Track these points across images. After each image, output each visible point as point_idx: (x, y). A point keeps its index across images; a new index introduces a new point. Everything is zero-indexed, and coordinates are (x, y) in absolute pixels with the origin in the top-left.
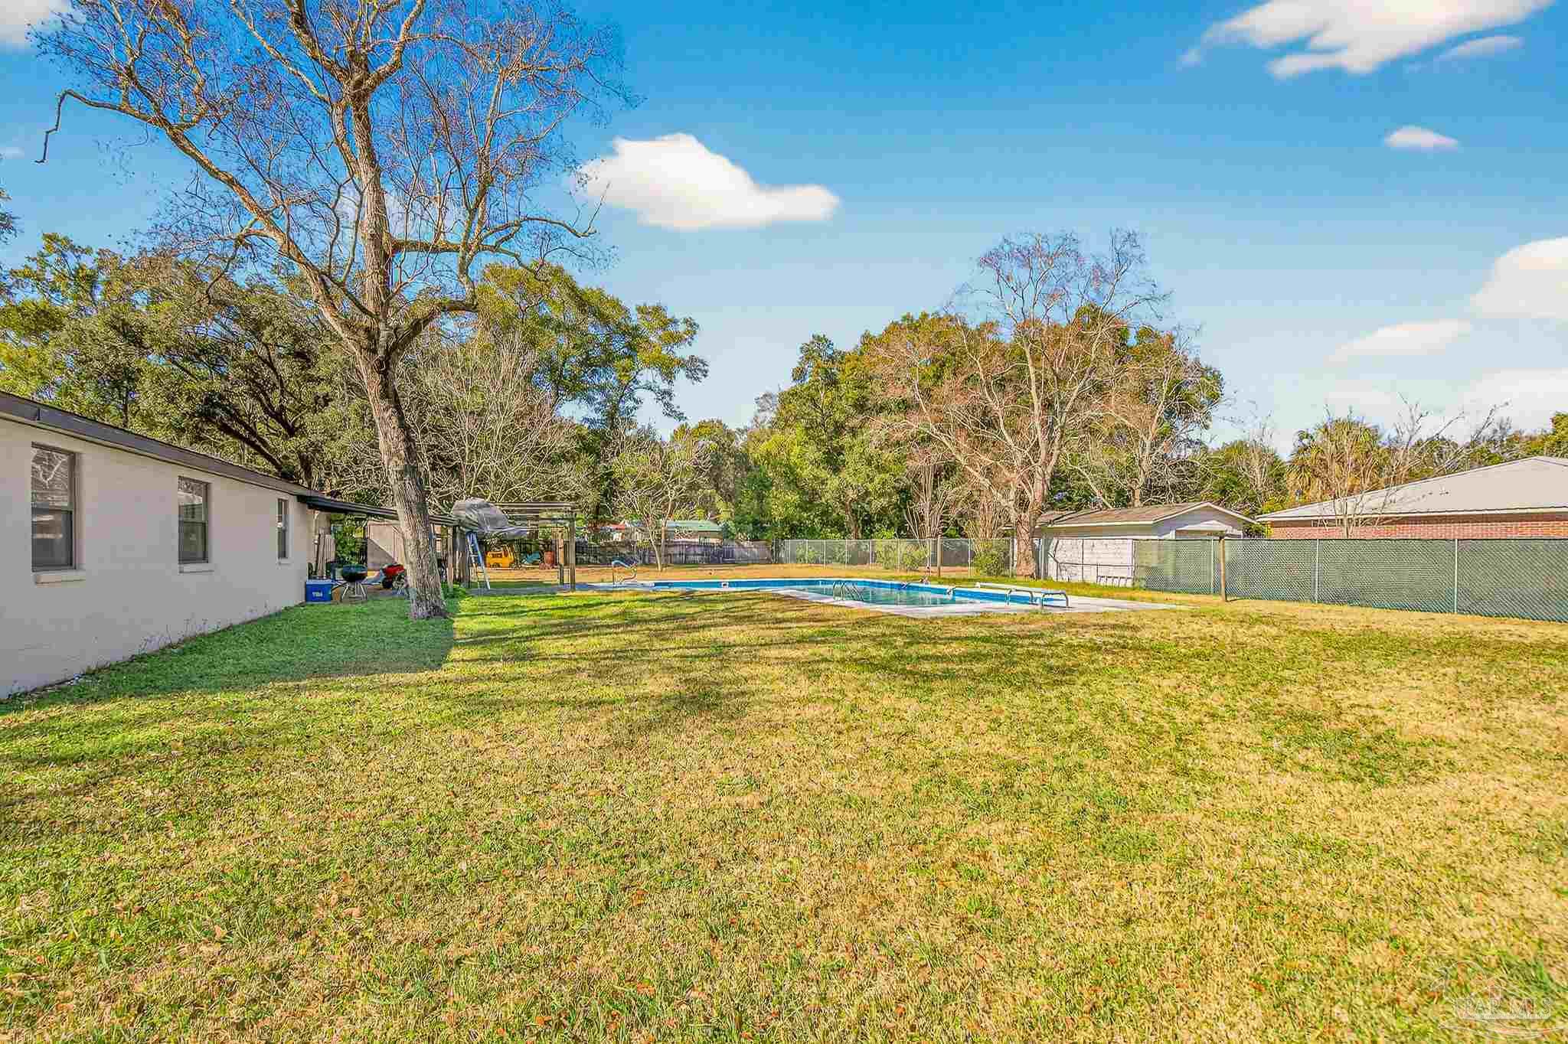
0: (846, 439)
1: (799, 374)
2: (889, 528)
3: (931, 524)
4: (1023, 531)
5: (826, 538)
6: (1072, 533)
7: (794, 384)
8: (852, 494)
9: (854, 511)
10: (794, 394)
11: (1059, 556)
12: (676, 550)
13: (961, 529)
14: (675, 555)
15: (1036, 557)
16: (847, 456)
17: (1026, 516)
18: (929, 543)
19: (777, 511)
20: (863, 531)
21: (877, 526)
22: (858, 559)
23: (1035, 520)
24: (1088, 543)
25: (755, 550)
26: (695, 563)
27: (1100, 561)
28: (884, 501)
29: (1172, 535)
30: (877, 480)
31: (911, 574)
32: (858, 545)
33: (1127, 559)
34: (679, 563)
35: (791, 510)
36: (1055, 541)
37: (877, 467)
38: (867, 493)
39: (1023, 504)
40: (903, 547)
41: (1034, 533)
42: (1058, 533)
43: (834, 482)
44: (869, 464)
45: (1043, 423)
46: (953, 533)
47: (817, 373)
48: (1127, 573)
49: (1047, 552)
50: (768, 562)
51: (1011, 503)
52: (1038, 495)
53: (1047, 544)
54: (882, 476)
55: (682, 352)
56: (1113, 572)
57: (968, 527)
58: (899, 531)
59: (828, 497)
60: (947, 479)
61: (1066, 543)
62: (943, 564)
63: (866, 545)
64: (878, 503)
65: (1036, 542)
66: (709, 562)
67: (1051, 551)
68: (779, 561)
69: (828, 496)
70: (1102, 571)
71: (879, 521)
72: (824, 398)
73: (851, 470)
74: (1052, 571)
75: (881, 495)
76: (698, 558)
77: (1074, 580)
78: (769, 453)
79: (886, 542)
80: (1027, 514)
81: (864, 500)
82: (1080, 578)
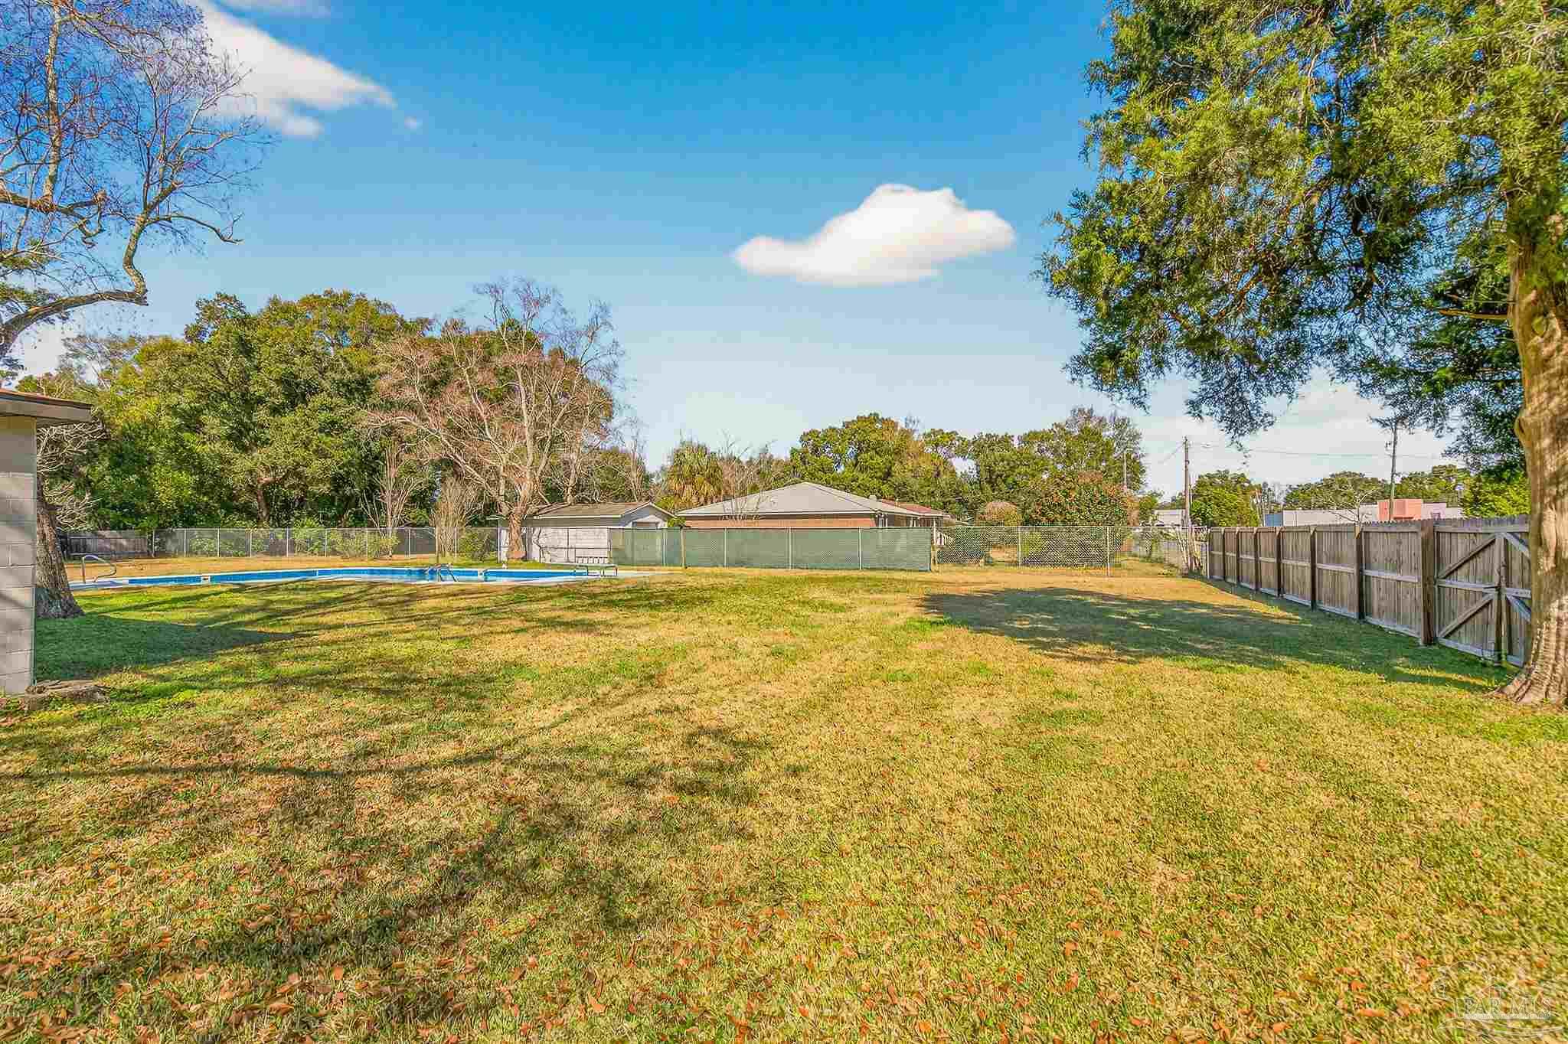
4: (514, 522)
5: (233, 526)
6: (558, 523)
8: (266, 477)
11: (543, 541)
17: (518, 509)
19: (166, 495)
20: (277, 519)
21: (297, 514)
22: (275, 549)
23: (525, 512)
24: (572, 531)
27: (578, 545)
29: (630, 526)
32: (272, 534)
33: (605, 543)
35: (185, 493)
36: (537, 530)
37: (316, 452)
42: (545, 523)
43: (244, 463)
44: (306, 447)
48: (604, 553)
50: (144, 556)
51: (502, 498)
53: (533, 532)
56: (589, 553)
61: (550, 530)
65: (523, 530)
67: (536, 537)
68: (163, 554)
70: (579, 553)
71: (299, 508)
77: (556, 560)
81: (282, 484)
82: (563, 559)
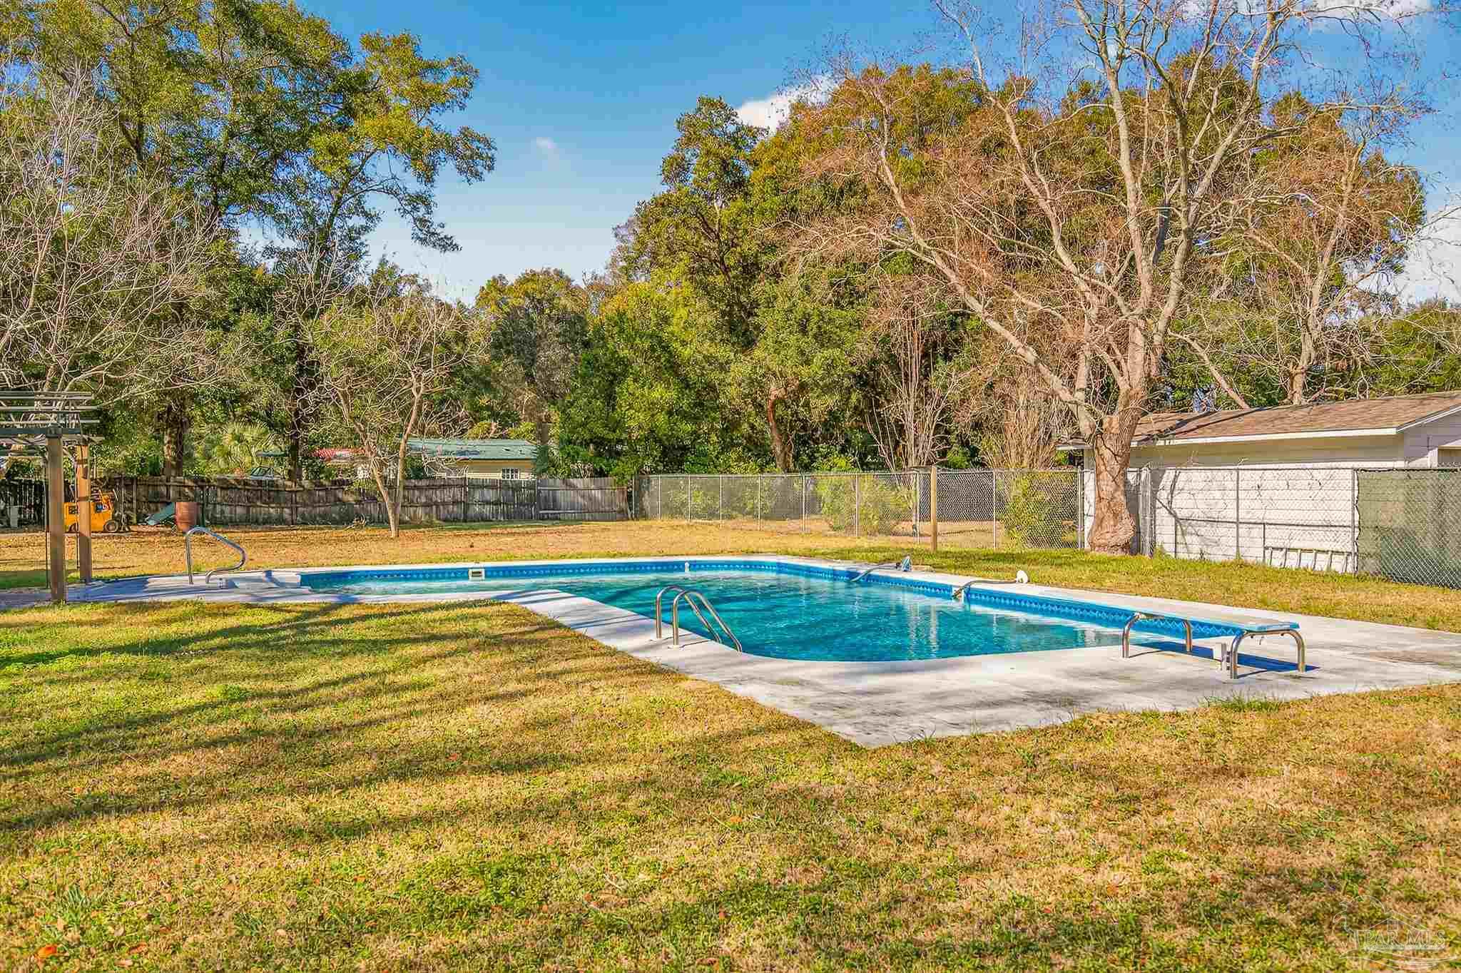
0: (761, 288)
1: (676, 169)
2: (843, 451)
3: (920, 441)
4: (1107, 454)
5: (728, 469)
6: (1212, 456)
7: (665, 189)
8: (775, 390)
9: (779, 421)
10: (663, 203)
11: (1182, 504)
12: (447, 495)
13: (975, 451)
14: (444, 503)
15: (1134, 512)
16: (764, 318)
17: (1113, 422)
18: (916, 479)
19: (637, 421)
20: (796, 458)
21: (823, 448)
22: (787, 509)
23: (1132, 428)
24: (1250, 477)
25: (598, 494)
26: (483, 519)
27: (1272, 516)
28: (831, 401)
29: (1428, 461)
30: (818, 360)
31: (880, 541)
32: (788, 483)
33: (1343, 512)
34: (451, 520)
35: (662, 418)
36: (1169, 475)
37: (817, 337)
38: (803, 387)
39: (1106, 393)
40: (867, 486)
41: (1128, 458)
42: (1184, 458)
43: (741, 368)
44: (804, 331)
45: (1146, 222)
46: (959, 458)
47: (707, 165)
48: (1344, 542)
49: (1154, 498)
50: (622, 516)
51: (1080, 396)
52: (1138, 376)
53: (1156, 481)
54: (826, 353)
55: (449, 122)
56: (1302, 540)
57: (987, 445)
58: (862, 457)
59: (731, 394)
60: (947, 358)
61: (1193, 478)
62: (940, 518)
63: (800, 484)
64: (821, 405)
65: (1131, 477)
66: (510, 518)
67: (1163, 495)
68: (641, 514)
69: (732, 391)
70: (1276, 537)
71: (825, 437)
72: (721, 209)
73: (770, 341)
74: (1165, 534)
75: (827, 389)
76: (487, 510)
77: (1217, 556)
78: (621, 315)
79: (833, 478)
80: (1116, 417)
81: (797, 400)
82: (1233, 552)
